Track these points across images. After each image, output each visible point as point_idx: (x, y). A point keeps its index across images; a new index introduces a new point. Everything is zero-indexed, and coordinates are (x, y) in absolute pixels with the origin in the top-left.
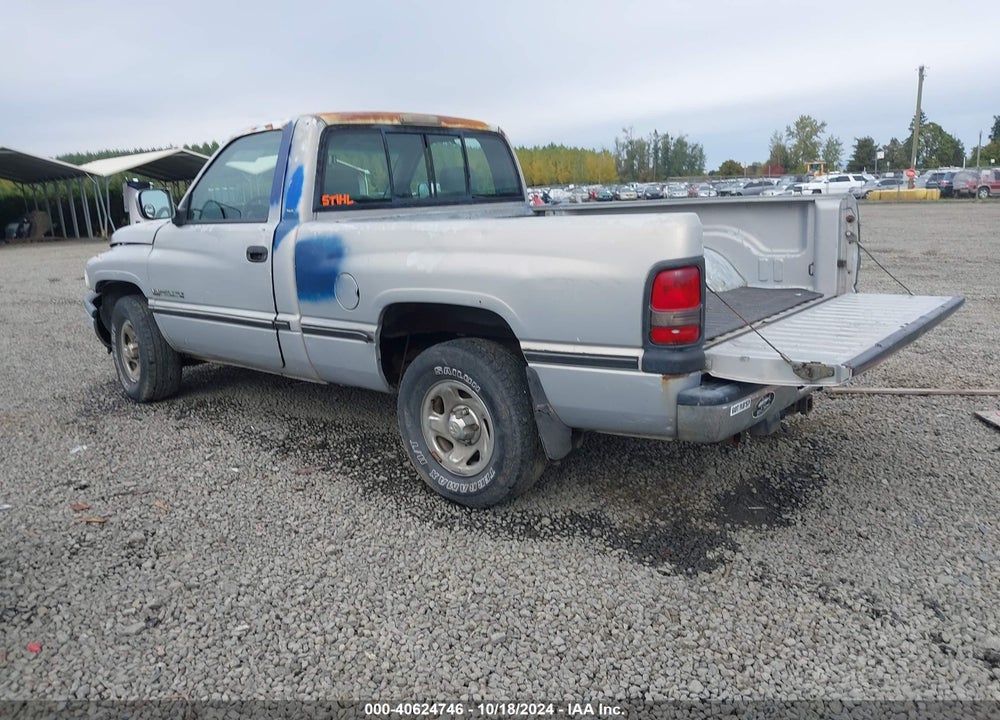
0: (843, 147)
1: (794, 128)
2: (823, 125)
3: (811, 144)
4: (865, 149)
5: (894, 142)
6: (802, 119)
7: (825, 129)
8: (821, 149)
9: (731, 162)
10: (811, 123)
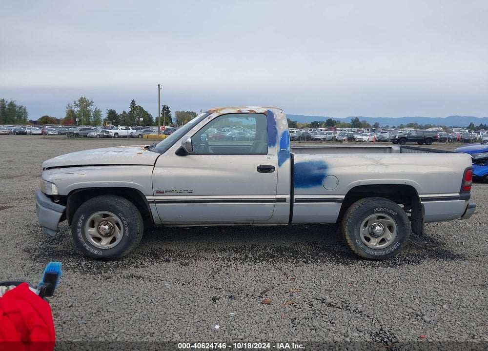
0: (102, 113)
1: (78, 103)
2: (92, 102)
3: (87, 110)
4: (112, 114)
5: (124, 112)
6: (82, 99)
7: (93, 104)
8: (92, 113)
9: (47, 117)
10: (86, 101)
